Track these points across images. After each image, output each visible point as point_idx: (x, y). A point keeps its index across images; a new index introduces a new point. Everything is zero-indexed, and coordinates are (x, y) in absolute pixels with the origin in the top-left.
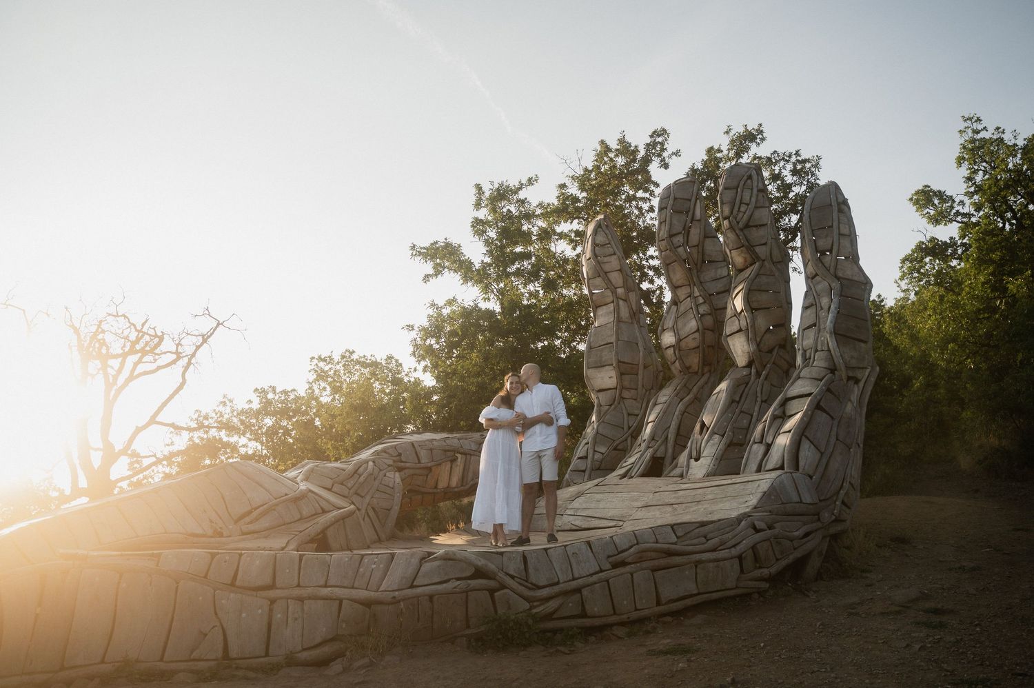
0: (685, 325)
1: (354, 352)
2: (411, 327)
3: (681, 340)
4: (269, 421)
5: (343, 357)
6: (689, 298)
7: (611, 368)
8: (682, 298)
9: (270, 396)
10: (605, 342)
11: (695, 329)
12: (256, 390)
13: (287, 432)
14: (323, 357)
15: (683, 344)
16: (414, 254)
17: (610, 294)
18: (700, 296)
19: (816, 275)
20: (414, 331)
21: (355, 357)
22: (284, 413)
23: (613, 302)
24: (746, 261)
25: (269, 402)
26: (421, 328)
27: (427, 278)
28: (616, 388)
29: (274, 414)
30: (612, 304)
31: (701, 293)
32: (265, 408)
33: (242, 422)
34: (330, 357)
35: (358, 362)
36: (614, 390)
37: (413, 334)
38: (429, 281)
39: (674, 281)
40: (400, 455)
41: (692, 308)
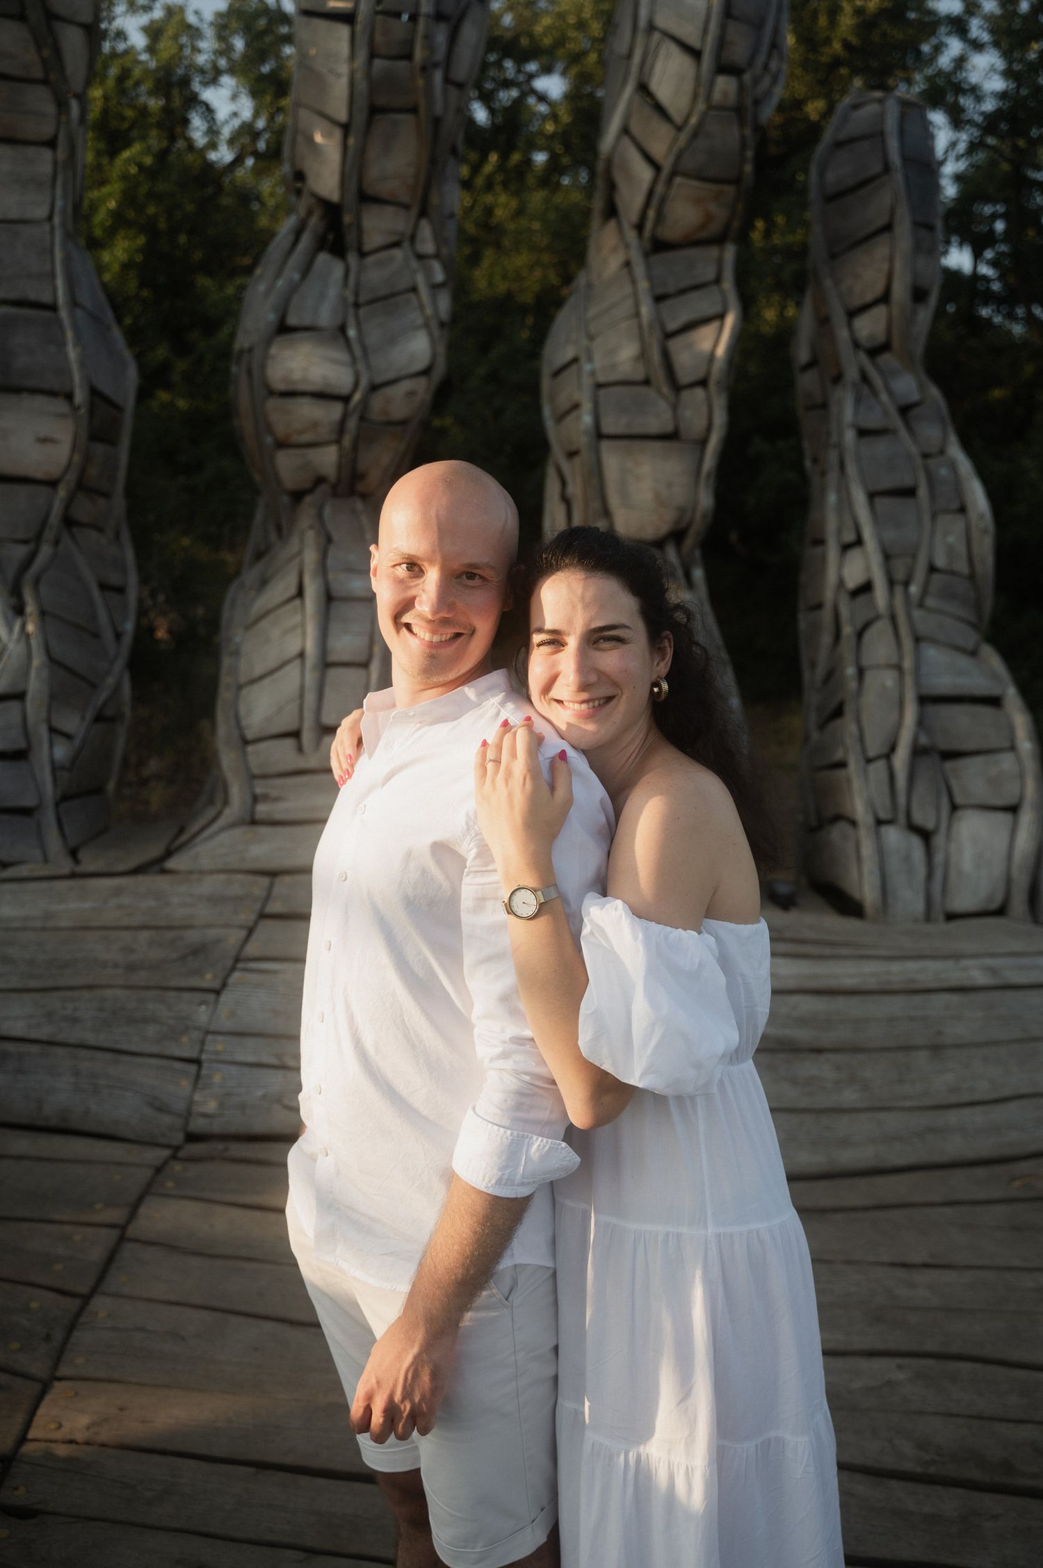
0: (392, 340)
3: (374, 388)
6: (398, 253)
7: (60, 406)
8: (373, 239)
10: (13, 295)
11: (421, 365)
15: (377, 402)
17: (50, 109)
18: (437, 256)
19: (885, 347)
23: (51, 144)
24: (703, 226)
28: (53, 484)
30: (47, 154)
31: (445, 251)
36: (44, 490)
39: (373, 172)
41: (414, 289)
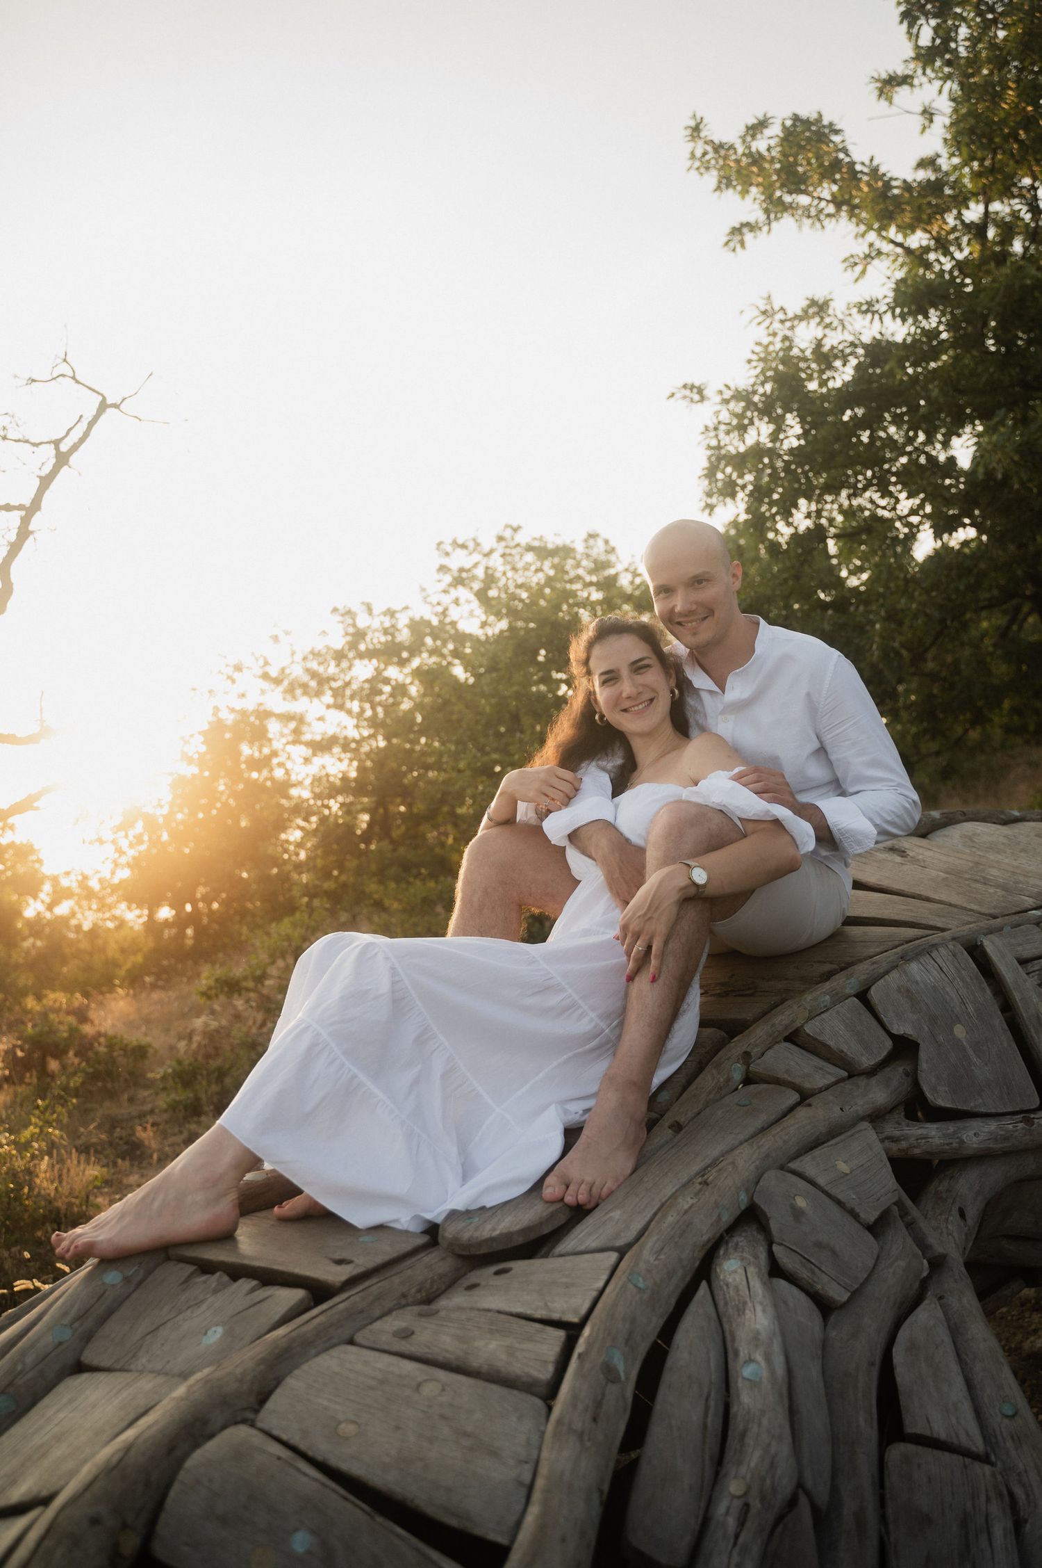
1: (519, 527)
2: (698, 392)
4: (363, 670)
5: (500, 539)
9: (363, 621)
12: (335, 610)
13: (400, 690)
14: (460, 541)
16: (698, 153)
20: (706, 403)
21: (523, 538)
22: (391, 652)
25: (360, 635)
26: (728, 394)
27: (738, 232)
29: (370, 654)
32: (353, 645)
33: (314, 675)
34: (474, 540)
35: (529, 548)
37: (707, 413)
38: (742, 243)
40: (904, 1048)
